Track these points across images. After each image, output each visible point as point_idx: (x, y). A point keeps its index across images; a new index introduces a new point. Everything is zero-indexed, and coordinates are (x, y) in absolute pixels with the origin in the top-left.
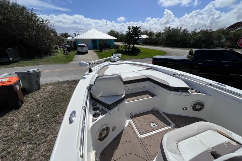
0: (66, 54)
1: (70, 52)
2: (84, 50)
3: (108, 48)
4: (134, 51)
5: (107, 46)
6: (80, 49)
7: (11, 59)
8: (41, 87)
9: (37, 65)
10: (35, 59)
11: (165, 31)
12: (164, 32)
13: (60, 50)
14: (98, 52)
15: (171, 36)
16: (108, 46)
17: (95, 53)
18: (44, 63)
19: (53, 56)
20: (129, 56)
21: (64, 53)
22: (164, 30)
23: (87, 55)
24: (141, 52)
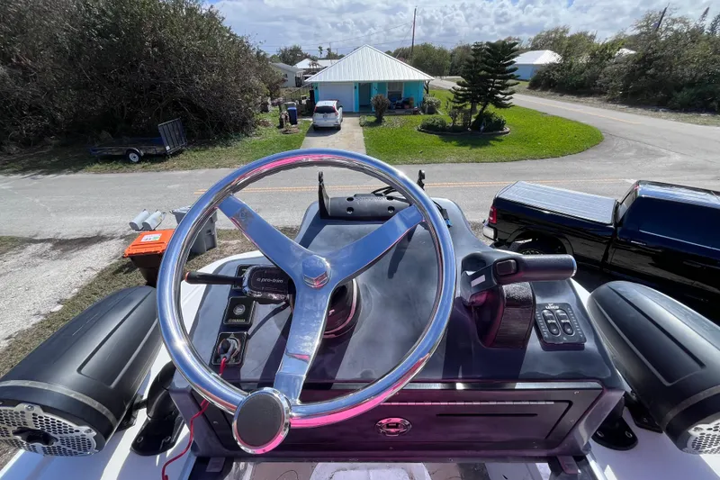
0: (285, 132)
1: (296, 123)
2: (329, 121)
3: (403, 108)
4: (482, 128)
5: (400, 102)
6: (319, 119)
7: (168, 148)
8: (217, 241)
9: (217, 167)
10: (213, 144)
11: (644, 30)
12: (637, 32)
13: (272, 115)
14: (371, 125)
15: (650, 62)
16: (404, 102)
17: (361, 129)
18: (232, 160)
19: (254, 135)
20: (456, 149)
21: (281, 126)
22: (639, 28)
23: (336, 138)
24: (508, 129)
